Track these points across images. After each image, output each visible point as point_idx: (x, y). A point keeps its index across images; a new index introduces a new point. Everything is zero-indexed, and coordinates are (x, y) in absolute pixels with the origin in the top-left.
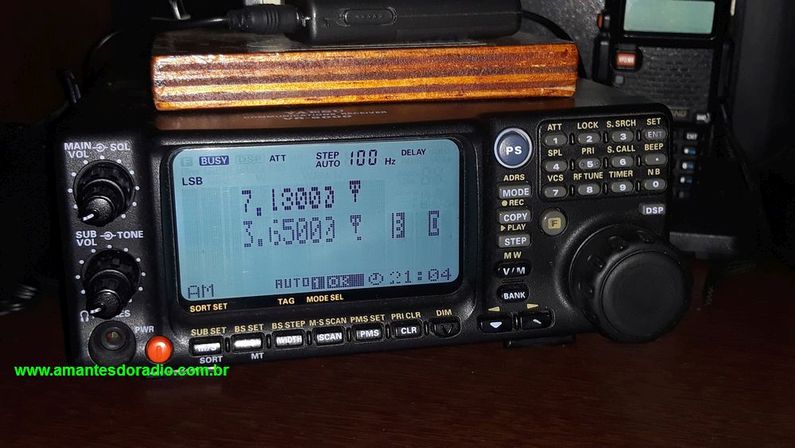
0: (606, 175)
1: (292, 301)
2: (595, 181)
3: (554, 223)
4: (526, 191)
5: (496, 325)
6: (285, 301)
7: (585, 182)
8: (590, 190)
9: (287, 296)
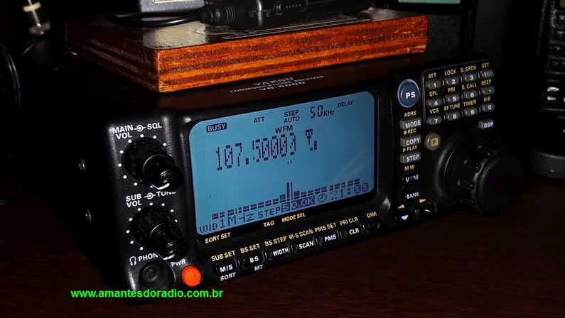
0: (462, 105)
1: (272, 223)
2: (457, 110)
3: (434, 142)
4: (418, 123)
5: (405, 218)
6: (268, 224)
7: (451, 111)
8: (455, 116)
9: (269, 220)
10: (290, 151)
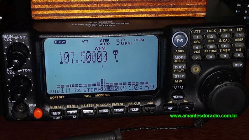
0: (218, 51)
1: (90, 96)
2: (214, 53)
3: (196, 69)
4: (184, 57)
5: (170, 108)
6: (87, 96)
7: (209, 53)
8: (211, 57)
10: (103, 60)
